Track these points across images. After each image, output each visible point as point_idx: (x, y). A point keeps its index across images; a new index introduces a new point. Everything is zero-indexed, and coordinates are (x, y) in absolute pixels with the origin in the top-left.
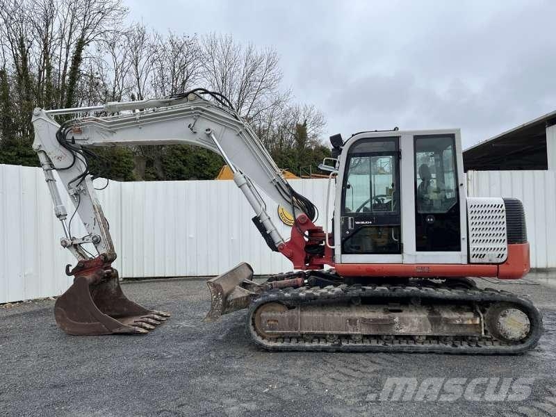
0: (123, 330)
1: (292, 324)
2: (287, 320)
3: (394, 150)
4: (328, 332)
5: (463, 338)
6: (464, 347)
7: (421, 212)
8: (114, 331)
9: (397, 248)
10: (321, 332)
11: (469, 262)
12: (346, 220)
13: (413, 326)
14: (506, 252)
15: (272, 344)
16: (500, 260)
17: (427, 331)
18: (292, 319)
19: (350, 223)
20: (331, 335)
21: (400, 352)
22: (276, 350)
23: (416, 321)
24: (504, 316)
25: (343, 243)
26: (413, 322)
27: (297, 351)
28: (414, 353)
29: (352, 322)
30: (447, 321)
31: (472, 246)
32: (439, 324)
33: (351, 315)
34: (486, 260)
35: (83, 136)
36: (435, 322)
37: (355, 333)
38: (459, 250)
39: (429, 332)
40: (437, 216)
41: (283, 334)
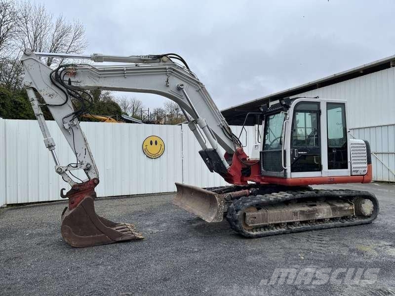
0: (124, 238)
1: (265, 218)
2: (261, 216)
3: (317, 110)
4: (283, 222)
5: (344, 218)
6: (347, 223)
7: (330, 147)
8: (117, 240)
9: (319, 168)
10: (279, 222)
11: (351, 175)
12: (294, 151)
13: (324, 213)
14: (367, 169)
15: (255, 233)
16: (365, 173)
17: (330, 215)
18: (264, 215)
19: (296, 153)
20: (284, 223)
21: (321, 229)
22: (258, 237)
23: (325, 210)
24: (364, 203)
25: (292, 165)
26: (324, 211)
27: (269, 235)
28: (327, 228)
29: (295, 214)
30: (341, 209)
31: (353, 166)
32: (336, 211)
33: (294, 210)
34: (358, 174)
35: (76, 79)
36: (334, 209)
37: (297, 220)
38: (347, 168)
39: (331, 216)
40: (337, 149)
41: (259, 225)
